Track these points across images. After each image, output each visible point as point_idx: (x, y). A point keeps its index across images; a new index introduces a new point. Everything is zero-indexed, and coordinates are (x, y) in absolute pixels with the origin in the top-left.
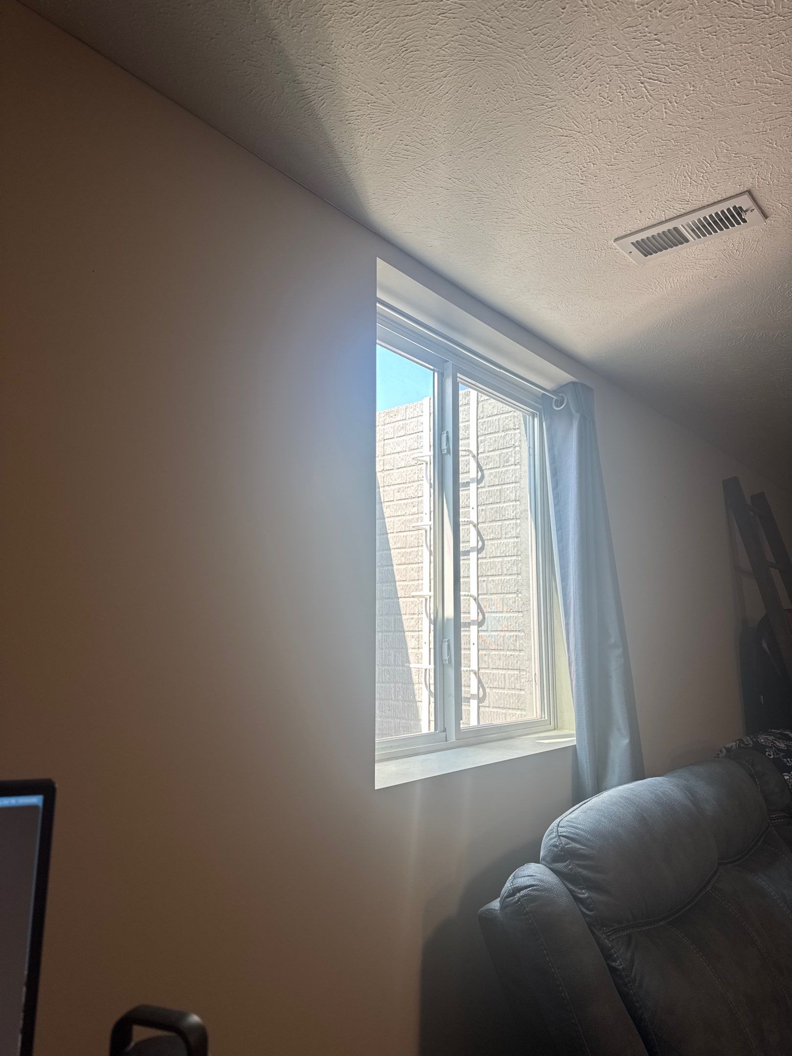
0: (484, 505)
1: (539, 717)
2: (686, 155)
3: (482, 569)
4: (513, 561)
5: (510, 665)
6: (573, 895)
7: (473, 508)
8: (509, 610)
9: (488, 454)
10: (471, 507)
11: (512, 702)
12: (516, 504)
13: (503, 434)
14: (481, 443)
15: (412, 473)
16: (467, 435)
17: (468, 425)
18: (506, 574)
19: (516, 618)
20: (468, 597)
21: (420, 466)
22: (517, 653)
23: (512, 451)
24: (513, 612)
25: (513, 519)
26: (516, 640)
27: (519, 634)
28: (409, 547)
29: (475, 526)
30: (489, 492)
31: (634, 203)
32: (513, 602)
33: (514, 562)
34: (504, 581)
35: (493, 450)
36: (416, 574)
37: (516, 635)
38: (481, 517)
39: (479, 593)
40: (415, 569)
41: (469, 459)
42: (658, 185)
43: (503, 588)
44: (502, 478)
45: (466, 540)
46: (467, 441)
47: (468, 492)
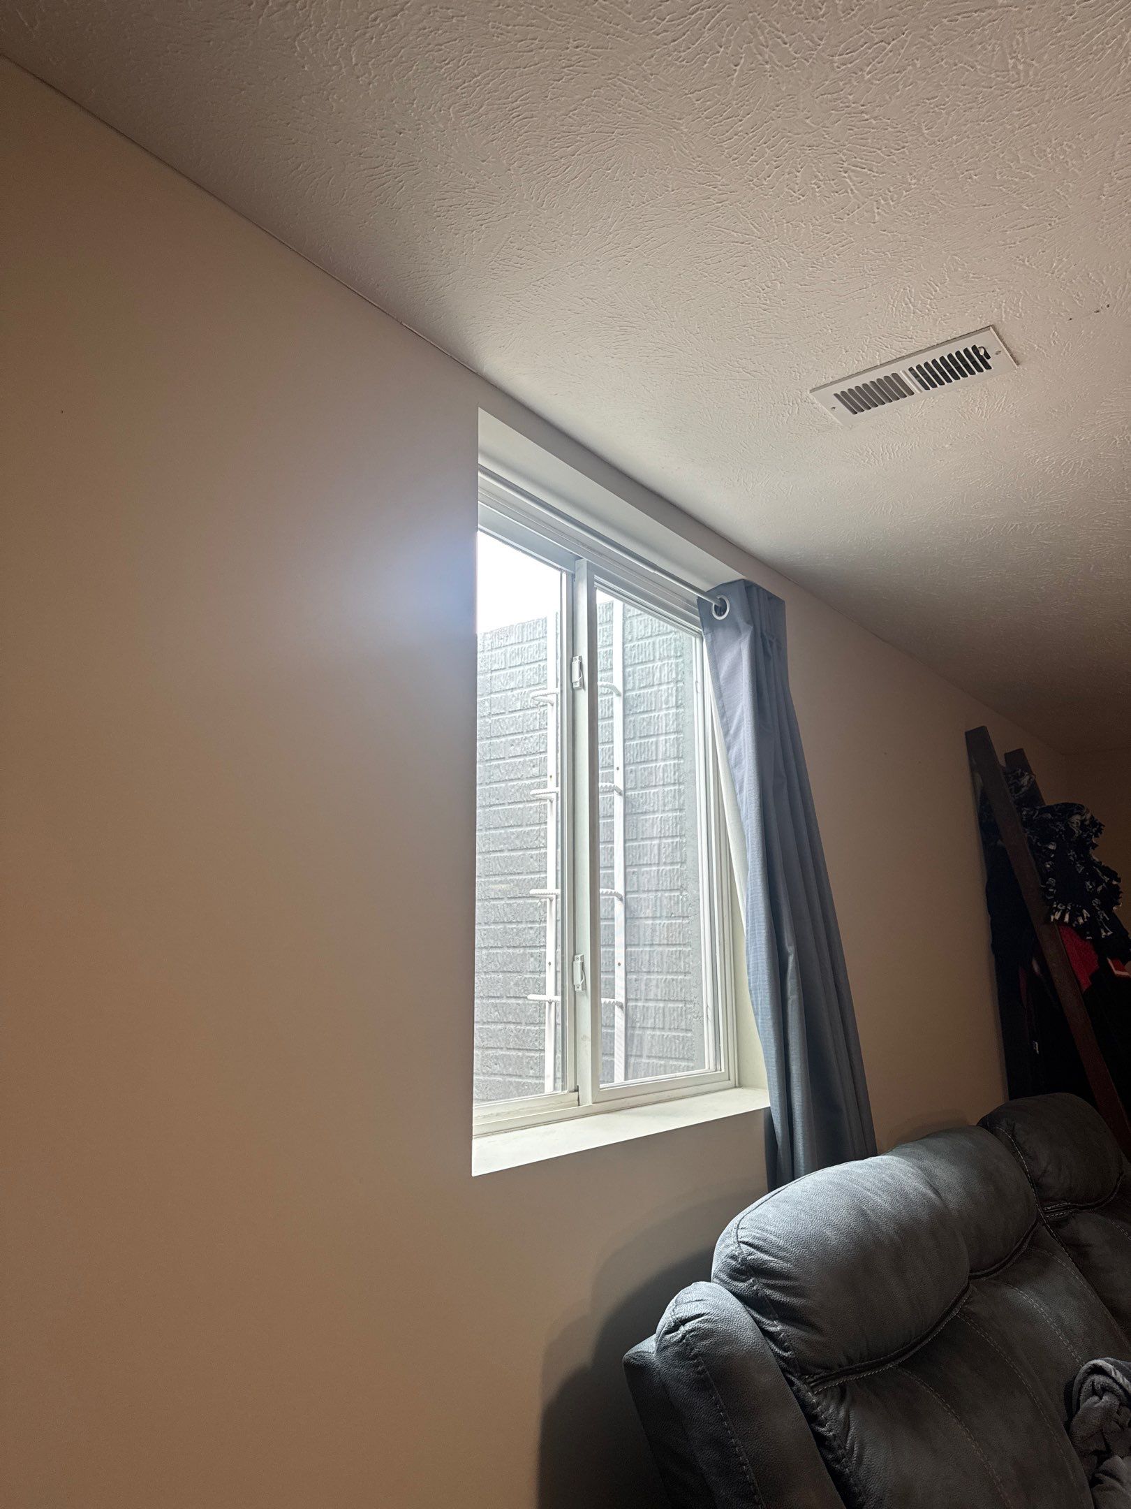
0: (633, 763)
1: (712, 1067)
2: (907, 274)
3: (631, 856)
5: (671, 994)
6: (761, 1329)
7: (618, 769)
8: (669, 915)
9: (638, 692)
10: (615, 768)
11: (674, 1048)
12: (679, 762)
13: (659, 663)
14: (629, 676)
15: (532, 719)
16: (609, 664)
17: (610, 650)
18: (664, 863)
19: (679, 926)
20: (611, 897)
21: (542, 710)
22: (681, 977)
23: (672, 688)
24: (675, 917)
25: (674, 784)
26: (680, 957)
27: (684, 949)
28: (527, 825)
29: (620, 794)
30: (640, 747)
31: (837, 339)
32: (675, 903)
33: (677, 845)
34: (662, 872)
35: (647, 687)
36: (536, 864)
37: (680, 951)
38: (629, 781)
39: (628, 889)
41: (612, 698)
42: (869, 313)
43: (661, 882)
44: (658, 726)
45: (609, 815)
46: (609, 673)
47: (611, 746)
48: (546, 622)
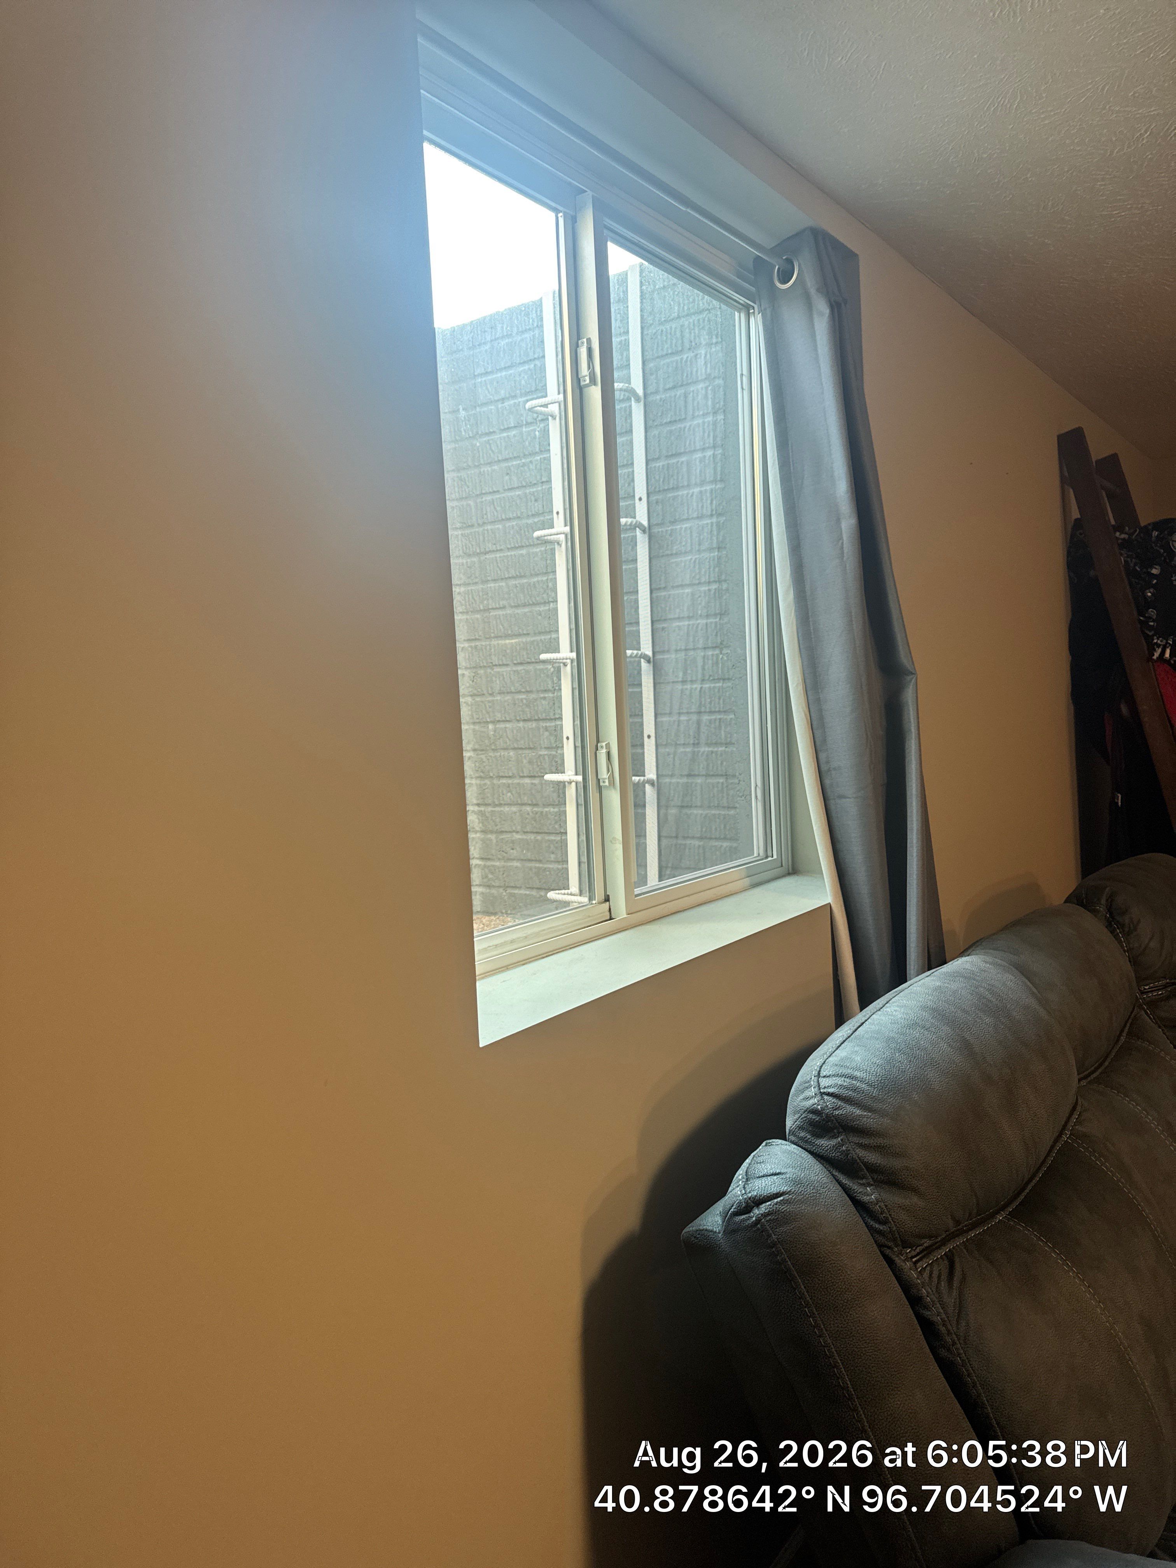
0: (659, 491)
1: (763, 853)
3: (659, 608)
4: (712, 592)
5: (711, 768)
6: (849, 1196)
7: (640, 499)
8: (707, 678)
9: (663, 396)
10: (637, 498)
11: (714, 828)
12: (717, 487)
13: (691, 354)
14: (651, 374)
15: (529, 439)
16: (624, 359)
17: (626, 339)
18: (701, 616)
19: (719, 691)
20: (637, 659)
21: (542, 425)
22: (723, 748)
23: (707, 388)
24: (714, 679)
25: (712, 515)
26: (720, 726)
27: (725, 717)
28: (531, 575)
29: (644, 531)
30: (668, 470)
32: (713, 664)
33: (715, 593)
34: (697, 627)
35: (674, 387)
36: (546, 623)
37: (720, 719)
38: (655, 515)
39: (657, 649)
40: (543, 614)
41: (630, 406)
43: (697, 639)
44: (690, 440)
45: (631, 559)
46: (625, 372)
47: (631, 470)
48: (541, 305)
